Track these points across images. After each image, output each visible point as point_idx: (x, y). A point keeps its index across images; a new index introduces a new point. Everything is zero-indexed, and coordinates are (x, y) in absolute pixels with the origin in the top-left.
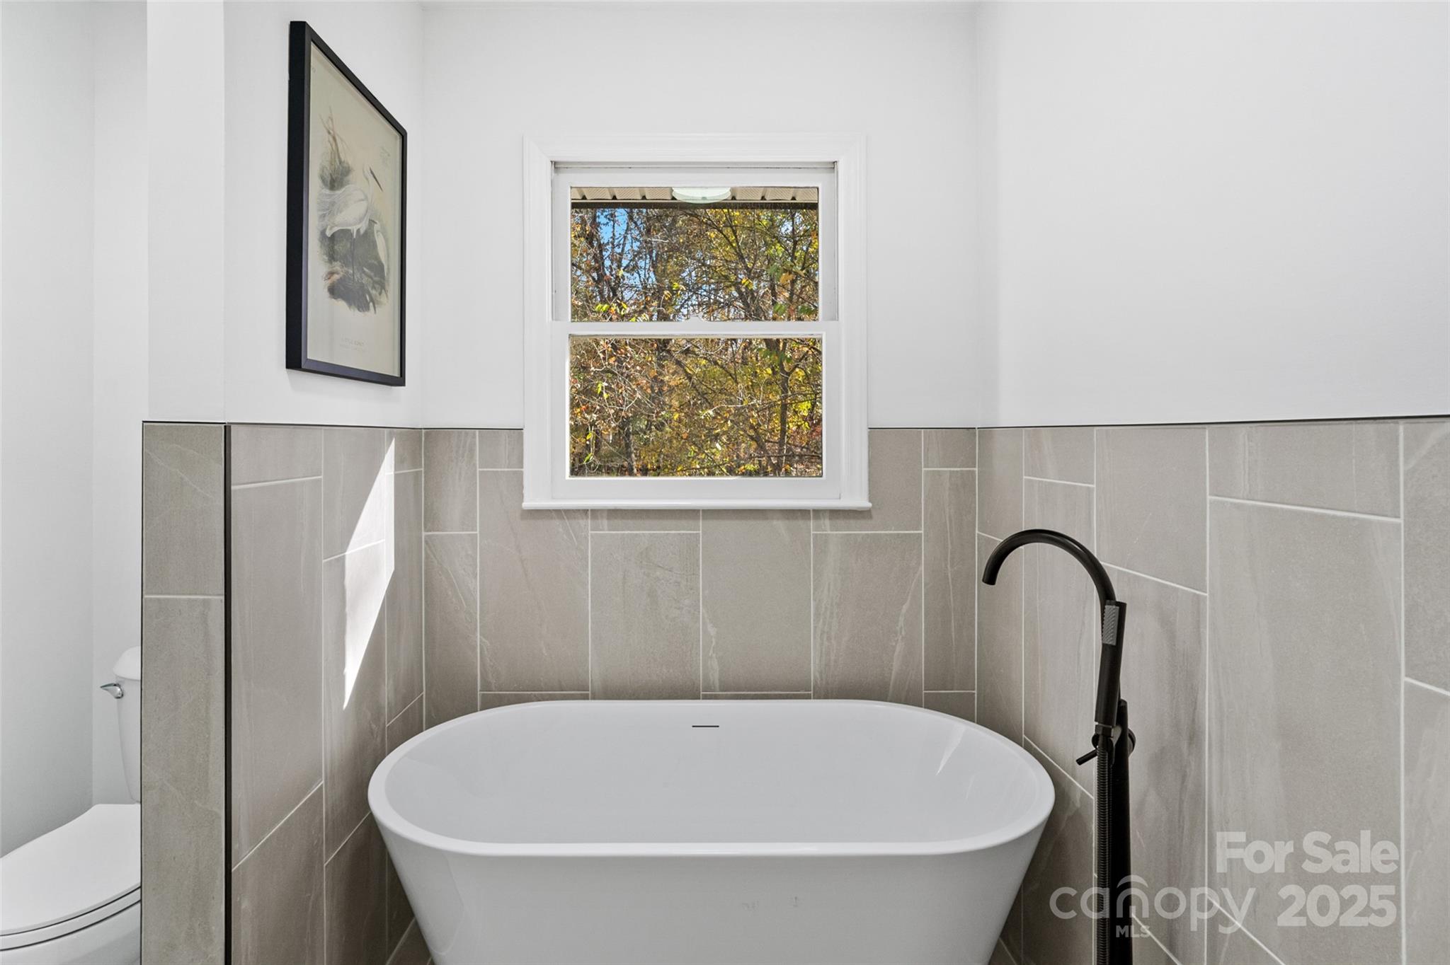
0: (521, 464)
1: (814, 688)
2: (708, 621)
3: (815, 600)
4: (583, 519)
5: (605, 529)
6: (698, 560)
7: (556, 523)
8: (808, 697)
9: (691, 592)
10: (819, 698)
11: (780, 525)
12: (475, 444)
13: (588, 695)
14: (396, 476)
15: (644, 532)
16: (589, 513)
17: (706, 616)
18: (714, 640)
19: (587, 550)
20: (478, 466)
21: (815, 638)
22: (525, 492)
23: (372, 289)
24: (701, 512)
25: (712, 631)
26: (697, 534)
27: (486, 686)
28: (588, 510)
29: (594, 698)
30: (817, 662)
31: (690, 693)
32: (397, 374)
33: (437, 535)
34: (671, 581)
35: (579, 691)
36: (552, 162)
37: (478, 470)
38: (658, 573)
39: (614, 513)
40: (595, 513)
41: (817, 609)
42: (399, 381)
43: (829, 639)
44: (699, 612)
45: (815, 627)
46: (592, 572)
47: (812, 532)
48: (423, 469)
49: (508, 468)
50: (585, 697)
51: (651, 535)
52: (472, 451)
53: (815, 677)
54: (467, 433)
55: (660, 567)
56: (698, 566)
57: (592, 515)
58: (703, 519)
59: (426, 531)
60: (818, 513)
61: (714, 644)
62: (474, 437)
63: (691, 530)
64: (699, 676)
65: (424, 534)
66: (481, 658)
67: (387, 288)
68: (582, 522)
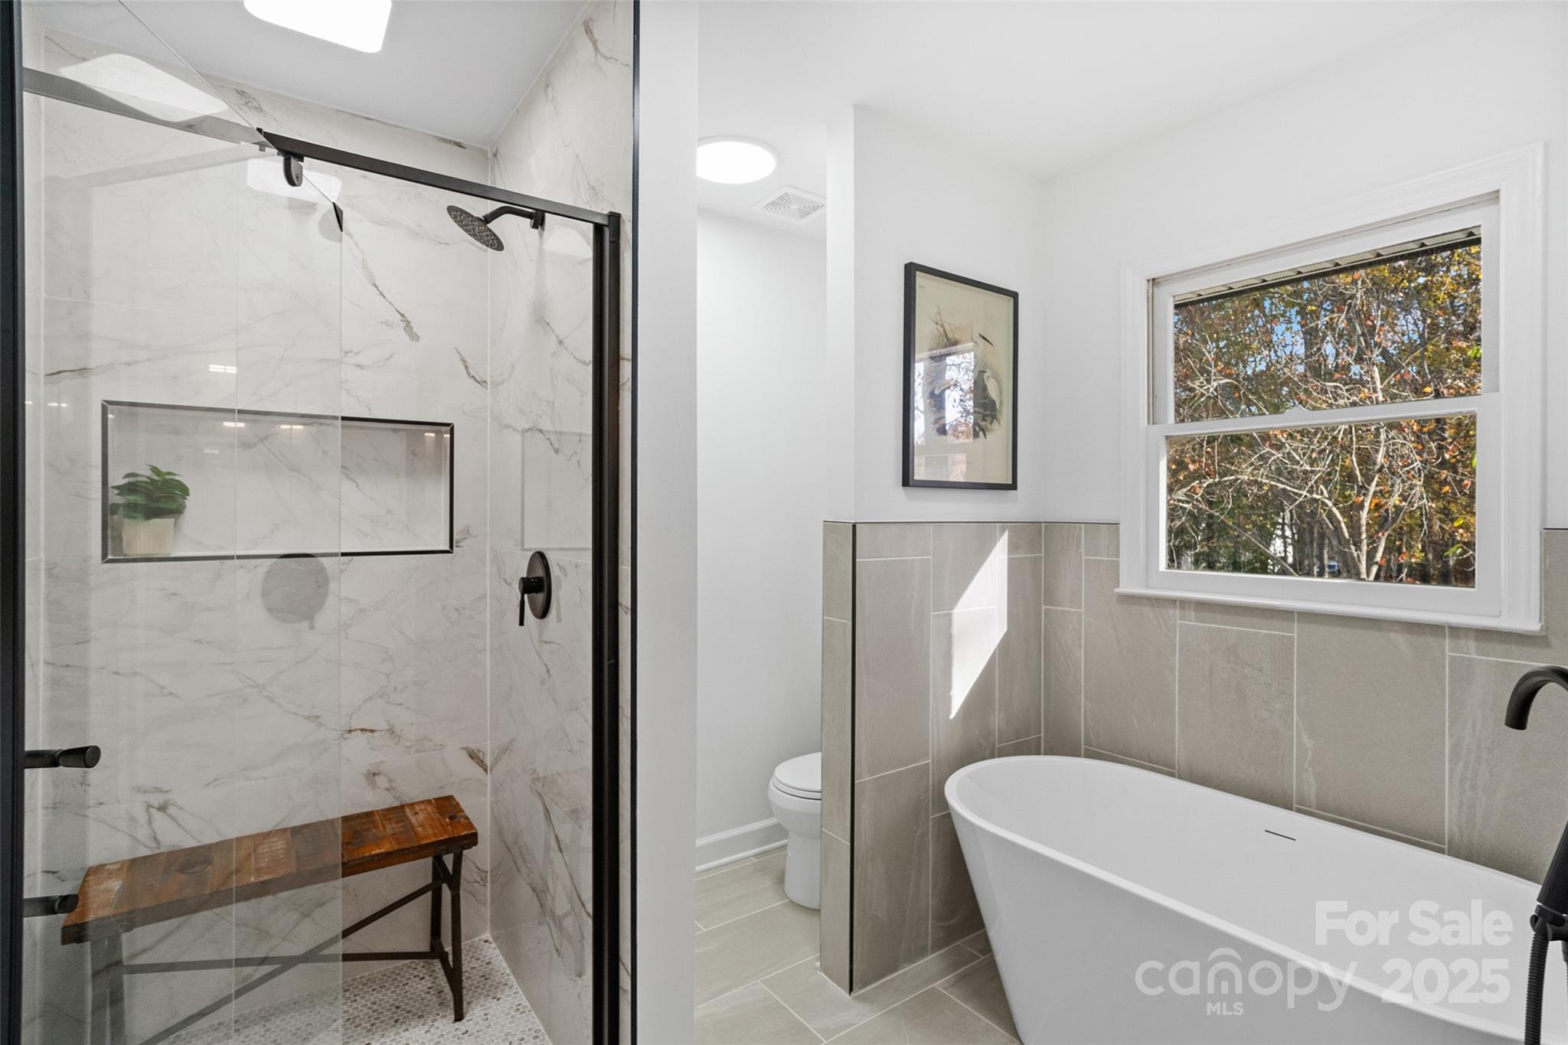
0: (1117, 555)
1: (1449, 842)
2: (1303, 731)
3: (1451, 736)
4: (1171, 608)
5: (1193, 621)
6: (1292, 664)
7: (1147, 610)
8: (1441, 851)
9: (1284, 696)
10: (1457, 855)
11: (1400, 639)
12: (1081, 536)
13: (1174, 773)
14: (1010, 560)
15: (1233, 628)
16: (1178, 603)
17: (1301, 725)
18: (1310, 752)
19: (1175, 637)
20: (1083, 554)
21: (1451, 782)
22: (1121, 579)
23: (982, 421)
24: (1296, 614)
25: (1309, 743)
26: (1291, 637)
27: (1088, 743)
28: (1176, 601)
29: (1180, 777)
30: (1455, 812)
31: (1284, 802)
32: (1010, 482)
33: (1053, 610)
34: (1260, 681)
35: (1167, 768)
36: (1148, 280)
37: (1084, 558)
38: (1246, 671)
39: (1201, 606)
40: (1184, 604)
41: (1455, 747)
42: (1013, 486)
43: (1473, 788)
44: (1293, 719)
45: (1452, 771)
46: (1179, 660)
47: (1447, 654)
48: (1043, 555)
49: (1107, 557)
50: (1172, 775)
51: (1239, 631)
52: (1079, 541)
53: (1450, 830)
54: (1075, 528)
55: (1248, 665)
56: (1292, 670)
57: (1180, 607)
58: (1299, 621)
59: (1045, 604)
60: (1456, 631)
61: (1309, 757)
62: (1081, 529)
63: (1283, 631)
64: (1292, 787)
65: (1043, 607)
66: (1085, 719)
67: (999, 416)
68: (1171, 611)
